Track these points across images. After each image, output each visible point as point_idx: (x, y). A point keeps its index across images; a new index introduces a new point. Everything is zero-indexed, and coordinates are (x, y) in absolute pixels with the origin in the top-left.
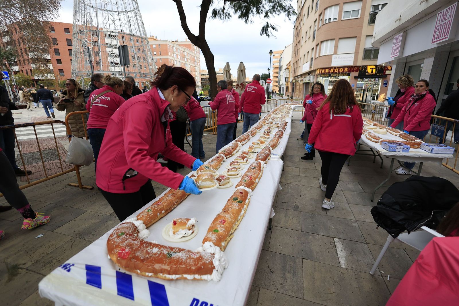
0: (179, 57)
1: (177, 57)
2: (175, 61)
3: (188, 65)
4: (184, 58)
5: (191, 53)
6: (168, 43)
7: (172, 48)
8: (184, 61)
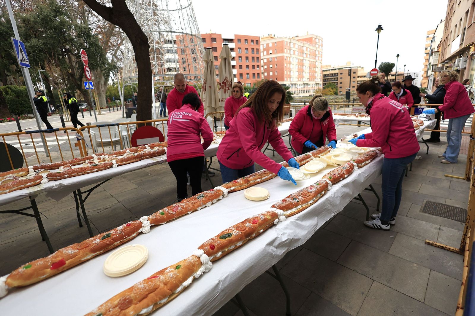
0: (297, 53)
1: (294, 54)
2: (291, 58)
3: (307, 61)
4: (303, 53)
5: (311, 48)
6: (284, 39)
7: (289, 45)
8: (303, 56)
